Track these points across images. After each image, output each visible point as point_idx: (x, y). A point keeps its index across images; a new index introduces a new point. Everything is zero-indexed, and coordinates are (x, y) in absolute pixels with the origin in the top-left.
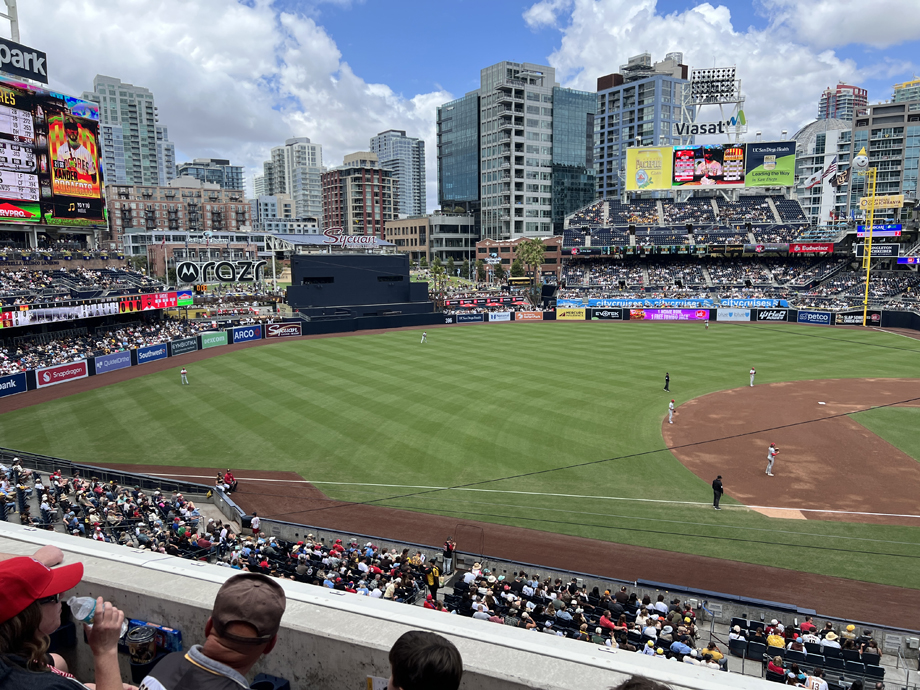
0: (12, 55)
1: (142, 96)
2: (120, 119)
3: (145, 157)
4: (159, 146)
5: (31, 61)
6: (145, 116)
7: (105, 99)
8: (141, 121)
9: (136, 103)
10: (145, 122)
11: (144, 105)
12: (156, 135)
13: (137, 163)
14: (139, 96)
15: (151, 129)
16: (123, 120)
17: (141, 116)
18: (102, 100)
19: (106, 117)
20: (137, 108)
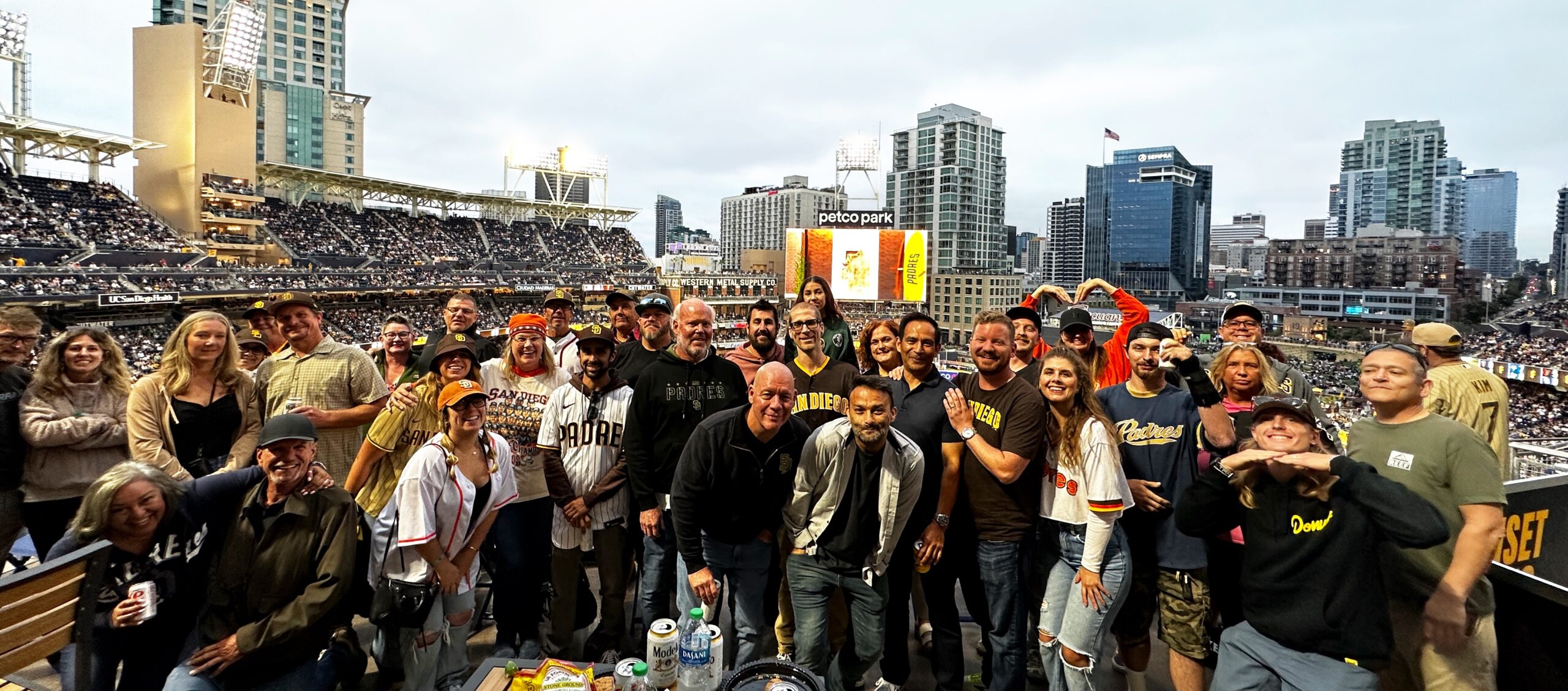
1: (1422, 131)
2: (1386, 162)
3: (1414, 197)
4: (1439, 182)
5: (883, 218)
6: (1421, 152)
7: (1370, 144)
8: (1415, 159)
9: (1412, 141)
10: (1421, 159)
11: (1421, 141)
12: (1435, 171)
13: (1404, 205)
14: (1417, 132)
15: (1429, 165)
16: (1390, 161)
17: (1416, 152)
18: (1366, 145)
19: (1369, 163)
20: (1412, 147)
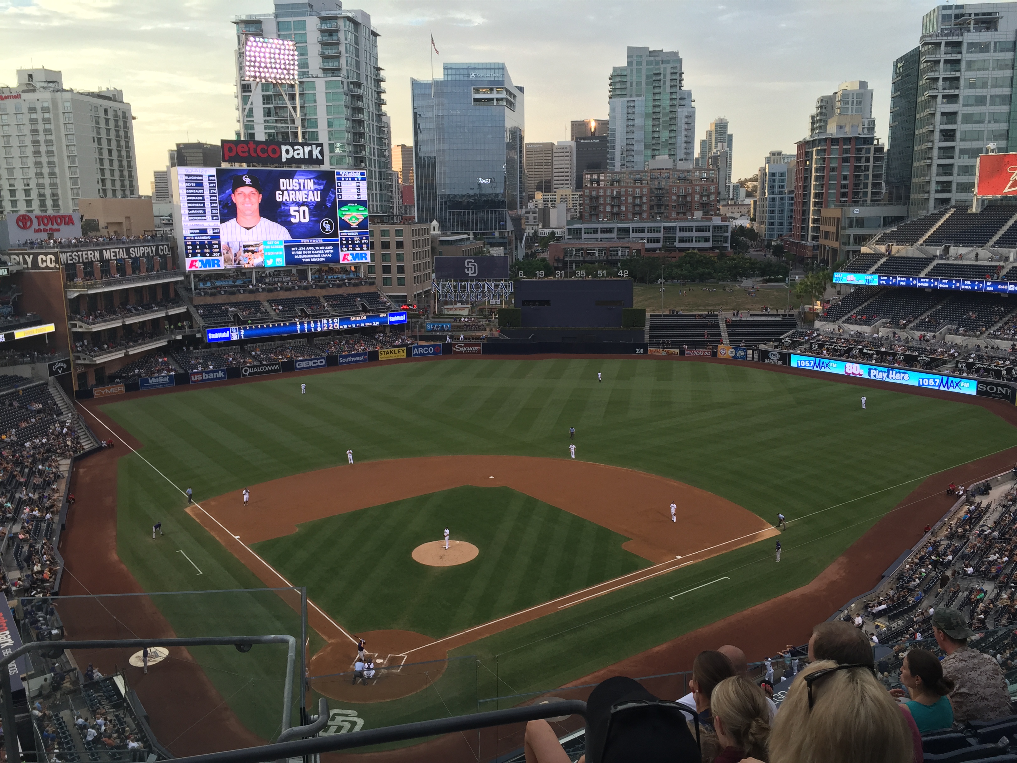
0: (294, 150)
2: (643, 90)
3: (665, 127)
4: (680, 113)
5: (310, 152)
6: (668, 84)
7: (631, 71)
8: (664, 89)
9: (662, 71)
10: (668, 89)
12: (678, 102)
13: (656, 135)
14: (666, 62)
15: (674, 96)
16: (647, 91)
17: (664, 83)
18: (628, 72)
19: (631, 91)
20: (662, 76)
